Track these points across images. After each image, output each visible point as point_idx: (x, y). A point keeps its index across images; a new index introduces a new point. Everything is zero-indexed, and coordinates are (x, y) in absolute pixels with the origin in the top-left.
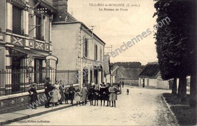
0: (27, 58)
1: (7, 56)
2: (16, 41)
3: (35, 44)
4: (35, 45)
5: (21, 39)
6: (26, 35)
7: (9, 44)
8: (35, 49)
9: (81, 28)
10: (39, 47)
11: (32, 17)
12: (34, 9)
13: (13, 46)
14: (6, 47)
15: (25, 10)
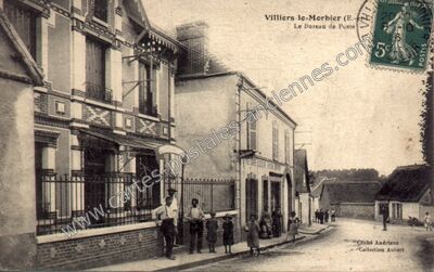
0: (119, 153)
1: (73, 148)
2: (95, 116)
3: (138, 123)
4: (139, 126)
5: (107, 112)
6: (116, 103)
7: (79, 121)
8: (138, 135)
9: (240, 87)
10: (148, 129)
11: (129, 63)
12: (135, 46)
13: (87, 126)
14: (72, 128)
15: (115, 49)
